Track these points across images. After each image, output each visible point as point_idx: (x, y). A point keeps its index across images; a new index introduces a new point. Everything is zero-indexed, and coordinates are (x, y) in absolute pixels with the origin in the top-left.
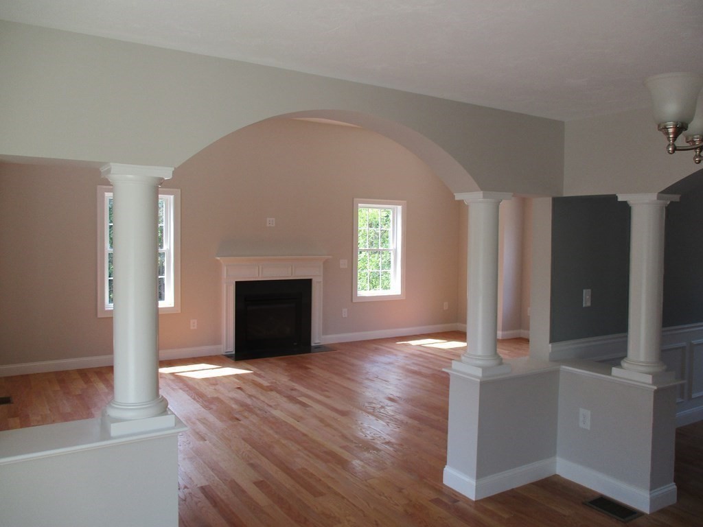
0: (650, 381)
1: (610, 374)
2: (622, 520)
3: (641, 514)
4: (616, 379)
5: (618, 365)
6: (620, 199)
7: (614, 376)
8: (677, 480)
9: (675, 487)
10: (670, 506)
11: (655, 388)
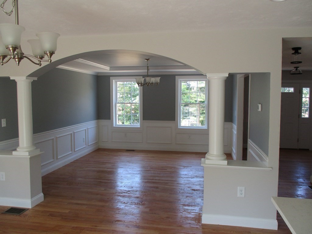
0: (28, 155)
1: (12, 154)
2: (18, 214)
3: (28, 209)
4: (14, 156)
5: (15, 150)
6: (11, 79)
7: (13, 155)
8: (44, 191)
9: (43, 194)
10: (41, 202)
11: (30, 157)
